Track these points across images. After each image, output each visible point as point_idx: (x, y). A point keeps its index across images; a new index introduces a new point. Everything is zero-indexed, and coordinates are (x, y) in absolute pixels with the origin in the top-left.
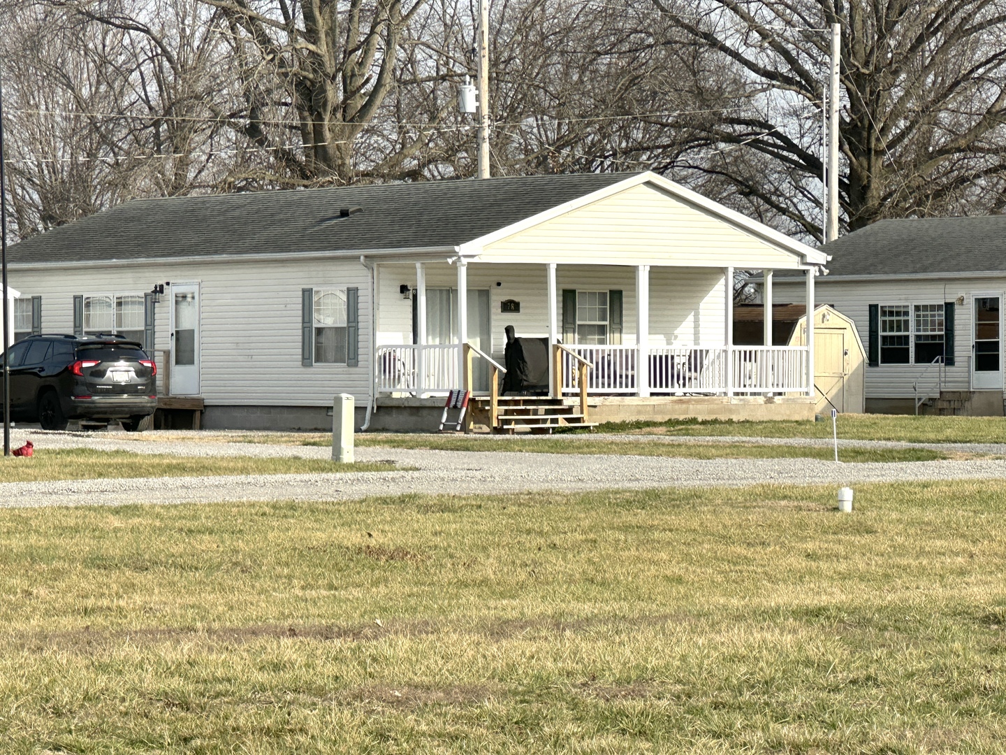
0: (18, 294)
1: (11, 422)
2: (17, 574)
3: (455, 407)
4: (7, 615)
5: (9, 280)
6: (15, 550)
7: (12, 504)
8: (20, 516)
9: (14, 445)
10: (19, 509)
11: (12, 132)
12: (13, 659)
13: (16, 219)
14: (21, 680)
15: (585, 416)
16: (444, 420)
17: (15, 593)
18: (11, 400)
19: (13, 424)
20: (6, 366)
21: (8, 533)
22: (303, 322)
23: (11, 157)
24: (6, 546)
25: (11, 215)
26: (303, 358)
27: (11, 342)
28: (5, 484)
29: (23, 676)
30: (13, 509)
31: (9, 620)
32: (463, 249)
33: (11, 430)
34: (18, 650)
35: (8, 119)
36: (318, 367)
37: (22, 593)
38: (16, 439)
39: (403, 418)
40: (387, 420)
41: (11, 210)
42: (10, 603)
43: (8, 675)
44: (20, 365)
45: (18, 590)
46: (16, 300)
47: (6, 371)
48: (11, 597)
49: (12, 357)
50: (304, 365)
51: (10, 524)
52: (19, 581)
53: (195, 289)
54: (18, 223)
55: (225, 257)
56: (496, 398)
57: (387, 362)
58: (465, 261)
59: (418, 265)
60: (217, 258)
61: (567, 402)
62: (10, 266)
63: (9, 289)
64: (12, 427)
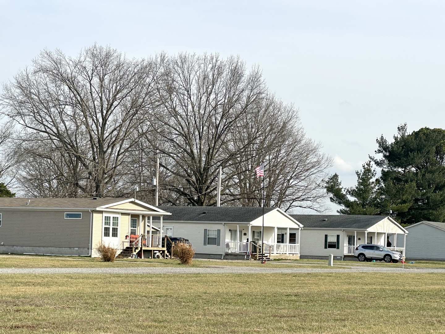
3: (248, 255)
15: (270, 258)
16: (246, 257)
22: (204, 236)
26: (204, 243)
32: (251, 223)
36: (208, 246)
39: (232, 257)
40: (227, 257)
50: (204, 245)
53: (172, 228)
55: (182, 221)
56: (258, 254)
57: (227, 245)
58: (251, 225)
59: (238, 226)
60: (180, 221)
61: (266, 255)
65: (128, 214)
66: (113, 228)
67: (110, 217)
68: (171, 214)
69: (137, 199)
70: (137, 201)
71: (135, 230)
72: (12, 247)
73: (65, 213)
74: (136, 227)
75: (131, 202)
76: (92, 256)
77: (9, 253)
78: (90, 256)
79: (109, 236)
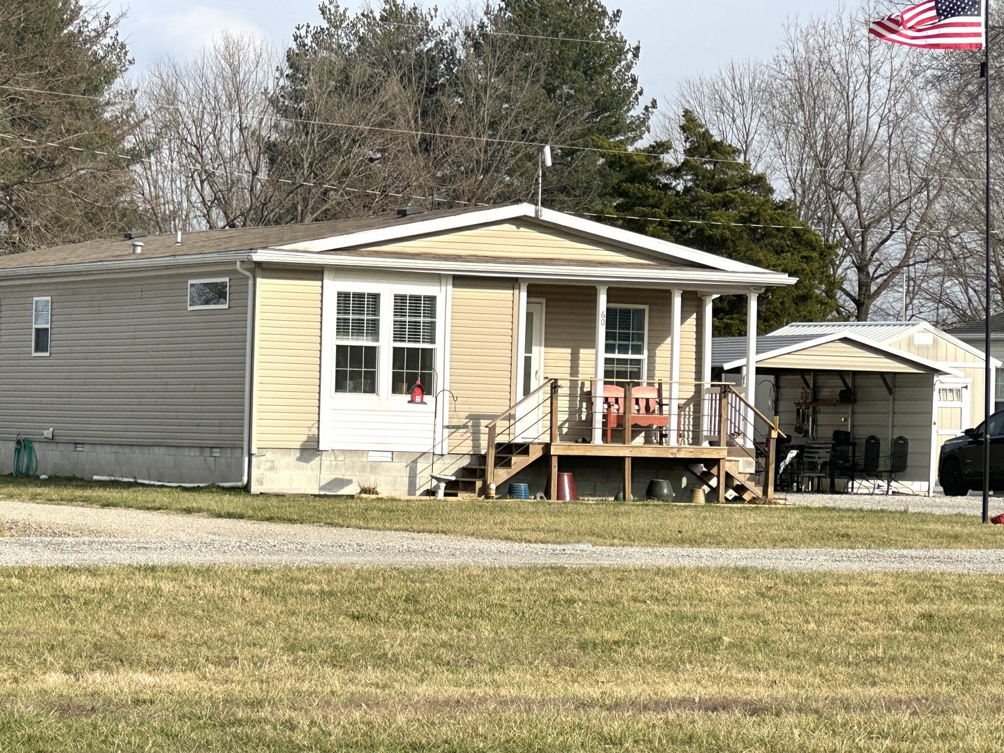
0: (999, 364)
1: (990, 490)
2: (993, 639)
4: (983, 679)
5: (992, 349)
6: (992, 616)
7: (990, 570)
8: (997, 582)
9: (992, 513)
10: (997, 576)
11: (998, 203)
12: (988, 721)
13: (999, 289)
14: (996, 743)
17: (991, 658)
18: (991, 468)
19: (991, 493)
20: (986, 434)
21: (985, 598)
23: (996, 228)
24: (983, 611)
25: (995, 286)
27: (992, 411)
28: (983, 551)
29: (999, 738)
30: (990, 575)
31: (985, 683)
33: (989, 499)
34: (994, 713)
35: (995, 191)
37: (998, 657)
38: (994, 508)
41: (994, 280)
42: (986, 667)
43: (984, 737)
44: (1000, 434)
45: (995, 656)
46: (997, 370)
47: (986, 439)
48: (987, 661)
49: (992, 425)
51: (987, 590)
52: (995, 646)
54: (1002, 294)
62: (993, 336)
63: (992, 359)
64: (990, 496)
65: (510, 282)
66: (397, 351)
67: (375, 298)
68: (793, 281)
69: (548, 204)
70: (549, 215)
71: (639, 362)
72: (71, 447)
73: (191, 282)
74: (638, 350)
75: (520, 221)
76: (255, 489)
77: (44, 477)
78: (246, 489)
79: (371, 388)
